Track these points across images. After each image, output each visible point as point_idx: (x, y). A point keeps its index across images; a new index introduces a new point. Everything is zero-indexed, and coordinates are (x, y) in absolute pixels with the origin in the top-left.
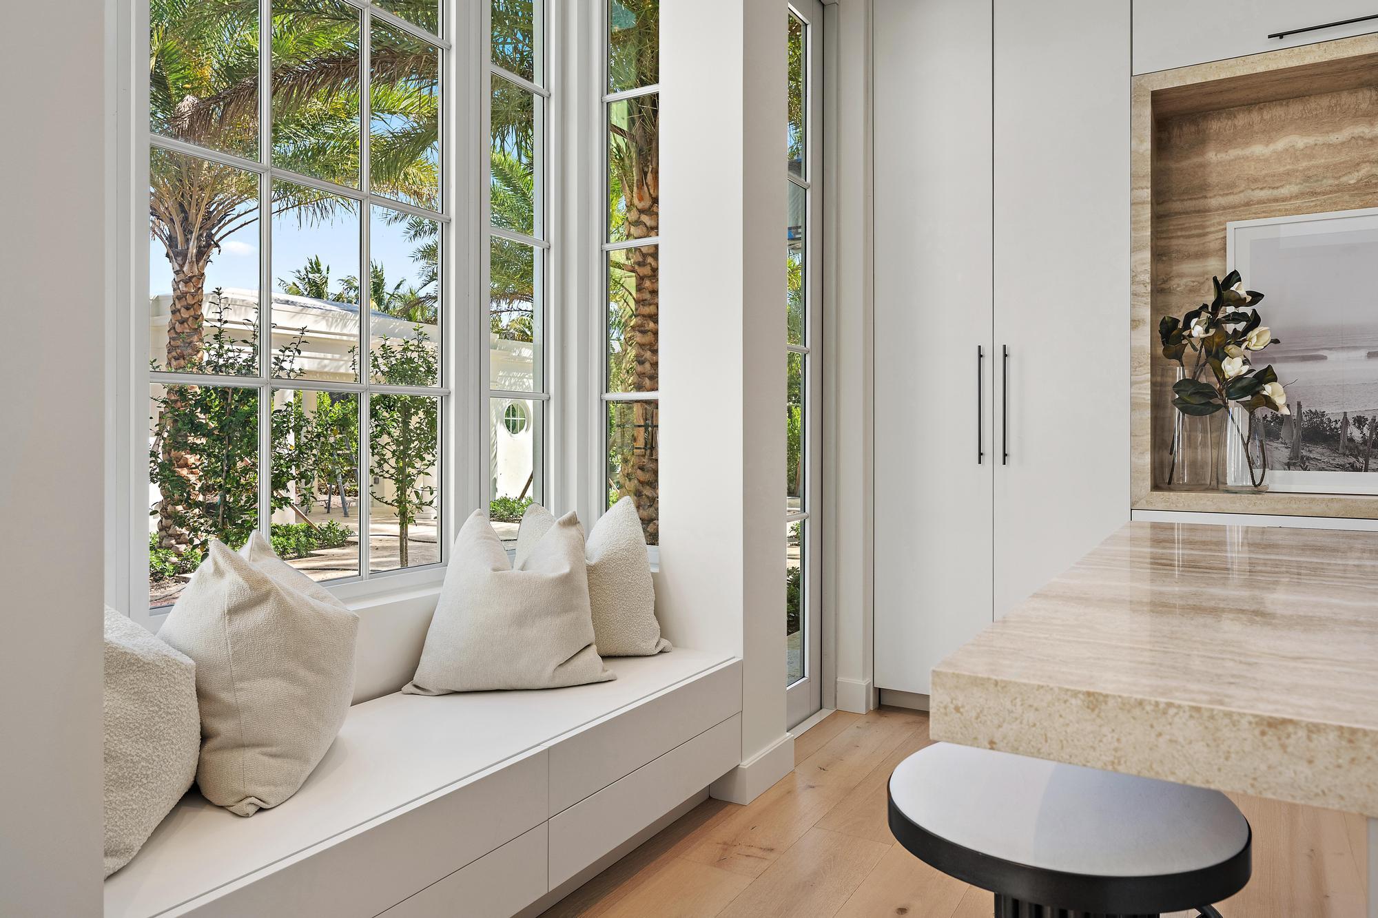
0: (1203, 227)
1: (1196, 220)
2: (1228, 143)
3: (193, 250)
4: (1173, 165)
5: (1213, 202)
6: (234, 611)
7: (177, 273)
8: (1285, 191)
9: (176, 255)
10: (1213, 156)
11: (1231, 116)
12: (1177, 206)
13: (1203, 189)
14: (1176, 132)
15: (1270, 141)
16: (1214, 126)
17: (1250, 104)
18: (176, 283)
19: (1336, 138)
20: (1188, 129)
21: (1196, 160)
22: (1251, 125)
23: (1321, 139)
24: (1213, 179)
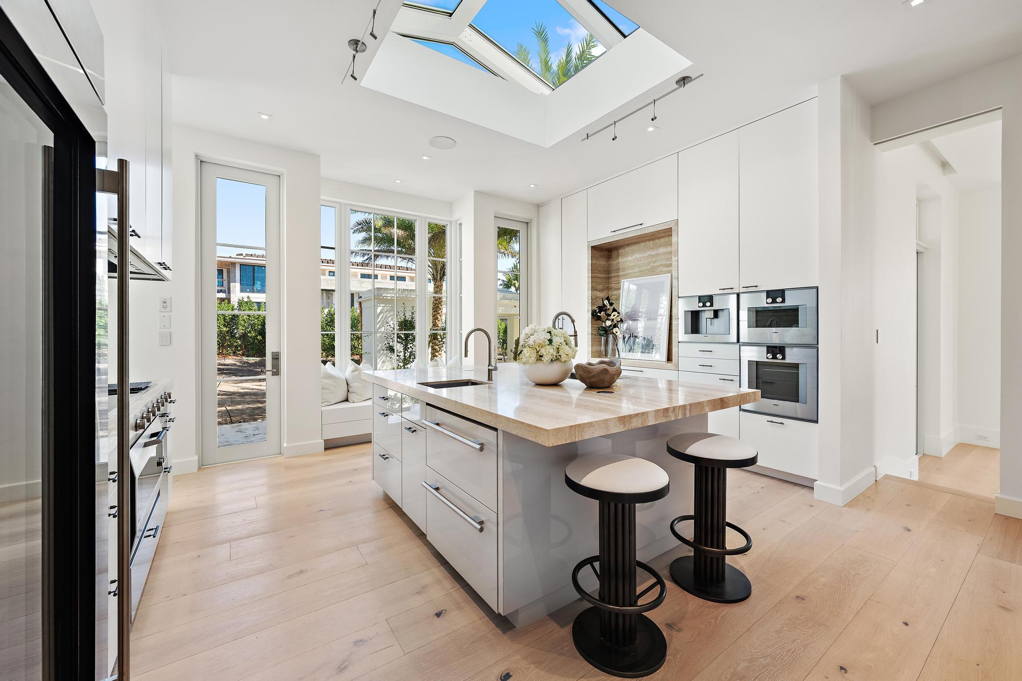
0: (619, 281)
1: (616, 279)
2: (624, 256)
3: (439, 278)
4: (612, 263)
5: (621, 274)
6: (353, 372)
7: (434, 285)
8: (635, 271)
9: (434, 279)
10: (621, 260)
11: (624, 248)
12: (613, 275)
13: (618, 270)
14: (613, 253)
15: (632, 256)
16: (621, 251)
17: (628, 245)
18: (434, 288)
19: (646, 255)
20: (616, 252)
21: (617, 261)
22: (628, 251)
23: (642, 255)
24: (621, 267)
